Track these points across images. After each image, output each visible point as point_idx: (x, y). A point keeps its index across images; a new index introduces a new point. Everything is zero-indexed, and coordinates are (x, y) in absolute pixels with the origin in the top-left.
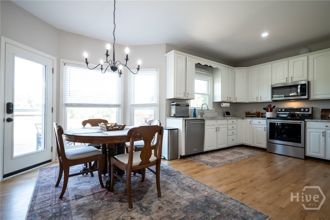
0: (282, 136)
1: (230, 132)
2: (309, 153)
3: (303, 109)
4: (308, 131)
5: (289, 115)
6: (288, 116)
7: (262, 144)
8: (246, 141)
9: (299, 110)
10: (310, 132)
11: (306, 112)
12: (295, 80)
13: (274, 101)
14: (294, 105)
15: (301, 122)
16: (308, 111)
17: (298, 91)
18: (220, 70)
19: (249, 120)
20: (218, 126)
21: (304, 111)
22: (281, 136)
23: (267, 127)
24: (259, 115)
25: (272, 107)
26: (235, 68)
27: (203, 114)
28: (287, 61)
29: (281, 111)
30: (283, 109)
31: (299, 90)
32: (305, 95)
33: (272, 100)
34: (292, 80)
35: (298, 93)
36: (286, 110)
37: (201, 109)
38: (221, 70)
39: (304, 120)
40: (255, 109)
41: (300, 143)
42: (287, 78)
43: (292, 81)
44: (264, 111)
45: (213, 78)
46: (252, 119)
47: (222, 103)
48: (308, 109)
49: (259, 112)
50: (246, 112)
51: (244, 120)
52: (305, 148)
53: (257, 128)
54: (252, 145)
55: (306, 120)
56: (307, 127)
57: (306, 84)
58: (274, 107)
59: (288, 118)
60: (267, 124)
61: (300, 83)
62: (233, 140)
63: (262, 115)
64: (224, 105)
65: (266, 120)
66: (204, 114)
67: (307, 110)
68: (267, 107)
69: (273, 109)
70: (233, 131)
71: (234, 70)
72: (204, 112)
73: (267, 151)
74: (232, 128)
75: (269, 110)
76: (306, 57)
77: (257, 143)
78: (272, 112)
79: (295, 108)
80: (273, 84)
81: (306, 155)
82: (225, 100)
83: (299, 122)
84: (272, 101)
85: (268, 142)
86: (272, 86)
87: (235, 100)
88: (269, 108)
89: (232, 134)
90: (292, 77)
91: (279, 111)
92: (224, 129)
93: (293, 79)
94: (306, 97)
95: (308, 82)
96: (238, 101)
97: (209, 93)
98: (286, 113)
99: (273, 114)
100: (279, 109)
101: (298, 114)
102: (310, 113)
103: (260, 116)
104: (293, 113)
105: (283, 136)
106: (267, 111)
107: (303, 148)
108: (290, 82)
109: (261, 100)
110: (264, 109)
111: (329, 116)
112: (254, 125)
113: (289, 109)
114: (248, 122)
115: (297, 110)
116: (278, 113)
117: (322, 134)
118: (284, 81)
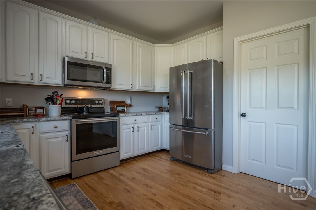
4: (121, 128)
7: (61, 169)
31: (105, 76)
32: (109, 83)
33: (64, 85)
35: (104, 79)
36: (77, 101)
41: (116, 146)
42: (86, 53)
43: (93, 59)
48: (99, 100)
56: (121, 124)
57: (110, 68)
60: (71, 129)
67: (97, 102)
85: (72, 162)
90: (92, 54)
108: (89, 59)
109: (41, 82)
110: (47, 99)
111: (117, 109)
112: (42, 135)
113: (80, 101)
114: (25, 131)
115: (91, 101)
116: (64, 105)
117: (132, 130)
118: (82, 56)
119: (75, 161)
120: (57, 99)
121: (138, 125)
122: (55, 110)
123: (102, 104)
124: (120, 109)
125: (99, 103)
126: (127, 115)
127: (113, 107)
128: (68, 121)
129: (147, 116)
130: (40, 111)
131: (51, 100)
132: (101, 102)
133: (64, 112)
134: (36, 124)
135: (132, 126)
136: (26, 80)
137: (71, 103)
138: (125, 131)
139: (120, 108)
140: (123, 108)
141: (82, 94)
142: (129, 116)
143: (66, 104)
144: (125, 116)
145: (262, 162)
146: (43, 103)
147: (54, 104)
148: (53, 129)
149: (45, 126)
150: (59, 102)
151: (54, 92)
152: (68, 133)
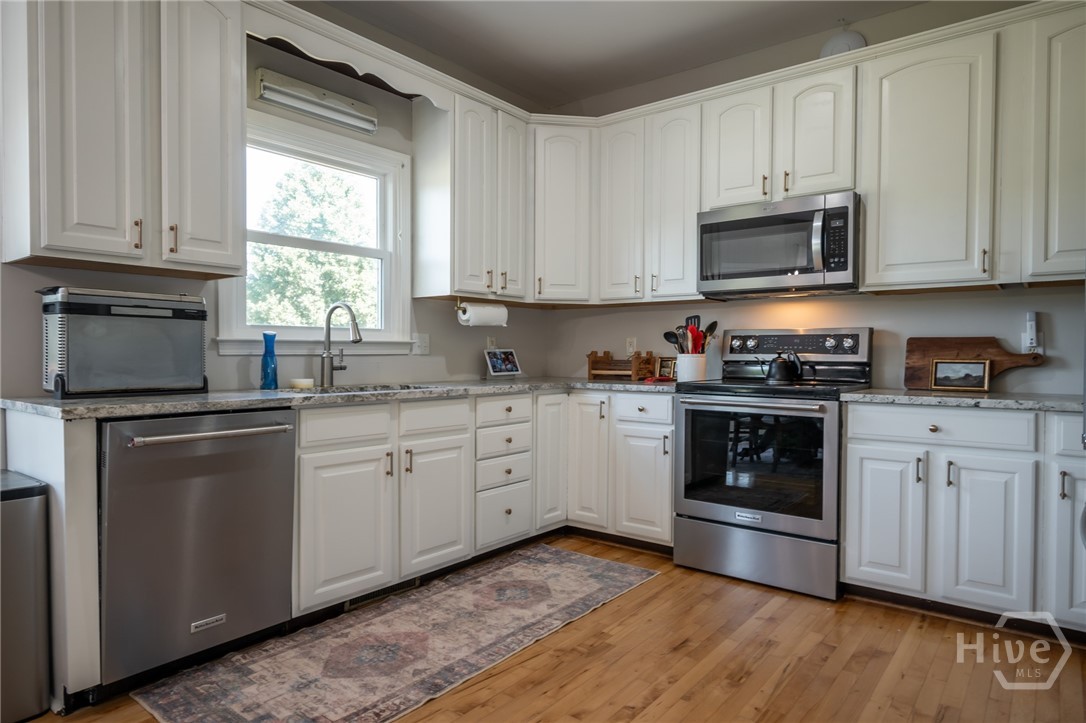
0: (759, 457)
1: (491, 470)
2: (858, 571)
3: (835, 337)
4: (853, 450)
5: (773, 370)
6: (769, 375)
7: (652, 523)
8: (583, 509)
9: (814, 342)
10: (862, 459)
11: (845, 352)
12: (800, 187)
13: (712, 297)
14: (797, 318)
15: (821, 406)
16: (854, 350)
17: (814, 248)
18: (446, 112)
19: (595, 396)
20: (407, 444)
21: (838, 348)
22: (755, 457)
23: (676, 432)
24: (650, 371)
25: (703, 328)
26: (535, 117)
27: (333, 368)
28: (767, 90)
29: (743, 349)
30: (750, 337)
31: (816, 243)
32: (843, 267)
33: (704, 294)
34: (787, 190)
35: (814, 256)
36: (765, 342)
37: (322, 337)
38: (450, 114)
39: (838, 399)
40: (635, 340)
41: (819, 516)
42: (765, 178)
43: (790, 193)
44: (668, 349)
45: (413, 161)
46: (611, 390)
47: (463, 305)
48: (855, 337)
49: (650, 353)
50: (594, 354)
51: (574, 398)
52: (837, 542)
53: (633, 442)
54: (611, 531)
55: (844, 397)
56: (850, 434)
57: (847, 208)
58: (713, 327)
59: (771, 382)
60: (675, 421)
61: (819, 203)
62: (509, 512)
63: (662, 367)
64: (472, 315)
65: (669, 398)
66: (343, 368)
67: (848, 343)
68: (680, 327)
69: (709, 338)
70: (507, 462)
71: (532, 127)
72: (342, 355)
73: (676, 561)
74: (503, 447)
75: (690, 345)
76: (849, 72)
77: (632, 519)
78: (703, 352)
79: (802, 333)
80: (706, 209)
81: (842, 580)
82: (479, 286)
83: (814, 405)
84: (702, 297)
85: (678, 515)
86: (700, 215)
87: (537, 290)
88: (690, 335)
89: (503, 478)
90: (787, 174)
91: (732, 350)
92: (453, 454)
93: (794, 183)
94: (844, 277)
95: (858, 200)
96: (552, 293)
97: (390, 248)
98: (761, 357)
99: (707, 363)
100: (733, 338)
101: (812, 365)
102: (862, 357)
103: (652, 373)
104: (792, 358)
105: (762, 455)
106: (682, 351)
107: (831, 542)
109: (655, 293)
110: (667, 336)
111: (940, 375)
112: (620, 425)
113: (774, 340)
114: (589, 409)
116: (728, 356)
117: (913, 469)
118: (754, 194)
119: (690, 517)
121: (960, 456)
123: (857, 351)
124: (952, 375)
125: (842, 350)
126: (879, 398)
127: (920, 363)
129: (1029, 417)
131: (676, 338)
134: (609, 397)
137: (746, 349)
138: (870, 466)
139: (954, 371)
140: (976, 370)
142: (893, 403)
144: (870, 403)
151: (690, 318)
152: (668, 430)
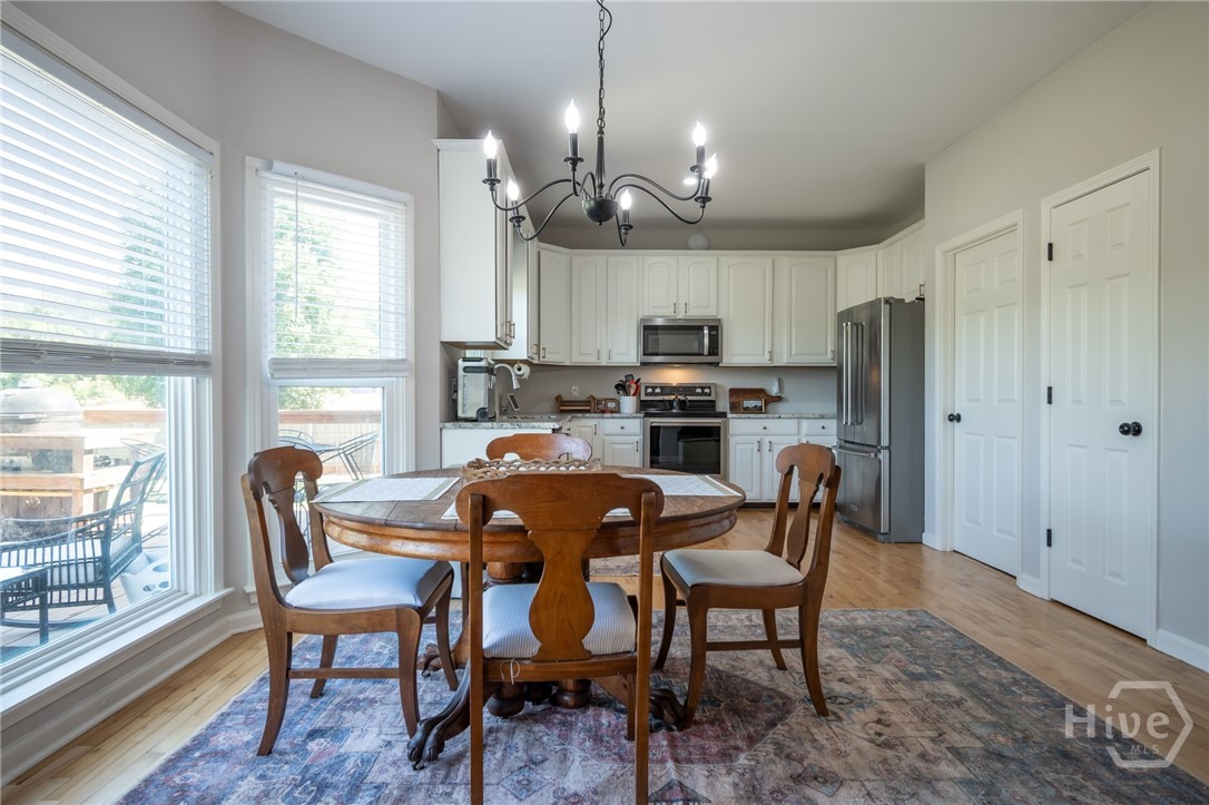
3: (701, 387)
4: (732, 441)
5: (674, 404)
10: (736, 444)
11: (705, 395)
12: (693, 311)
13: (643, 365)
19: (589, 422)
28: (675, 259)
30: (656, 388)
31: (706, 341)
32: (716, 354)
33: (640, 363)
34: (686, 312)
35: (705, 348)
36: (664, 390)
39: (726, 417)
40: (577, 388)
42: (675, 304)
43: (688, 314)
46: (602, 417)
47: (520, 365)
48: (710, 388)
50: (559, 396)
51: (575, 424)
53: (616, 446)
55: (729, 416)
56: (731, 433)
57: (718, 327)
63: (597, 404)
68: (623, 382)
76: (714, 260)
83: (719, 420)
84: (637, 365)
86: (641, 320)
87: (542, 356)
90: (686, 303)
93: (690, 309)
94: (715, 359)
96: (548, 358)
100: (648, 387)
102: (713, 397)
104: (683, 398)
108: (681, 315)
109: (611, 362)
110: (617, 387)
111: (745, 405)
112: (606, 438)
113: (669, 389)
114: (588, 429)
115: (687, 389)
116: (643, 397)
117: (756, 447)
118: (669, 312)
120: (630, 386)
121: (771, 438)
122: (628, 403)
123: (710, 395)
124: (749, 405)
125: (703, 394)
126: (744, 415)
127: (735, 400)
128: (638, 420)
129: (796, 420)
130: (611, 405)
131: (622, 388)
132: (707, 391)
133: (644, 406)
134: (599, 422)
135: (758, 438)
136: (591, 360)
137: (653, 394)
138: (739, 447)
140: (758, 403)
141: (676, 377)
142: (749, 418)
143: (647, 394)
144: (740, 418)
145: (978, 523)
146: (613, 393)
147: (627, 394)
148: (619, 431)
149: (609, 424)
150: (632, 391)
151: (628, 376)
152: (639, 438)
